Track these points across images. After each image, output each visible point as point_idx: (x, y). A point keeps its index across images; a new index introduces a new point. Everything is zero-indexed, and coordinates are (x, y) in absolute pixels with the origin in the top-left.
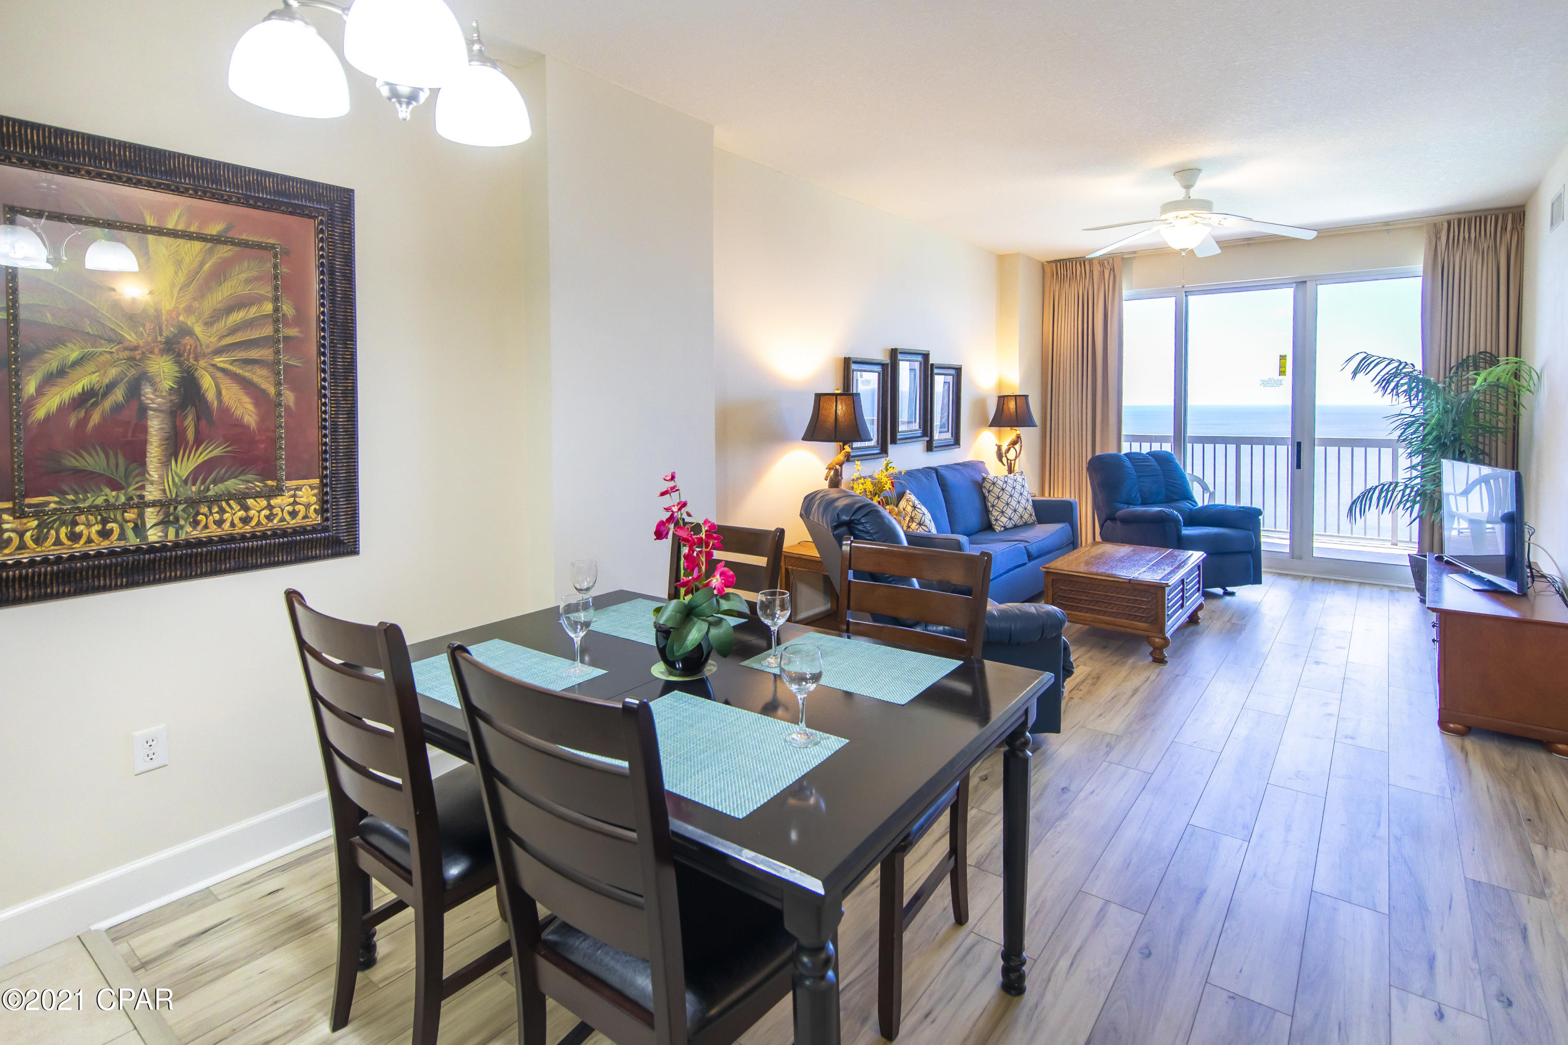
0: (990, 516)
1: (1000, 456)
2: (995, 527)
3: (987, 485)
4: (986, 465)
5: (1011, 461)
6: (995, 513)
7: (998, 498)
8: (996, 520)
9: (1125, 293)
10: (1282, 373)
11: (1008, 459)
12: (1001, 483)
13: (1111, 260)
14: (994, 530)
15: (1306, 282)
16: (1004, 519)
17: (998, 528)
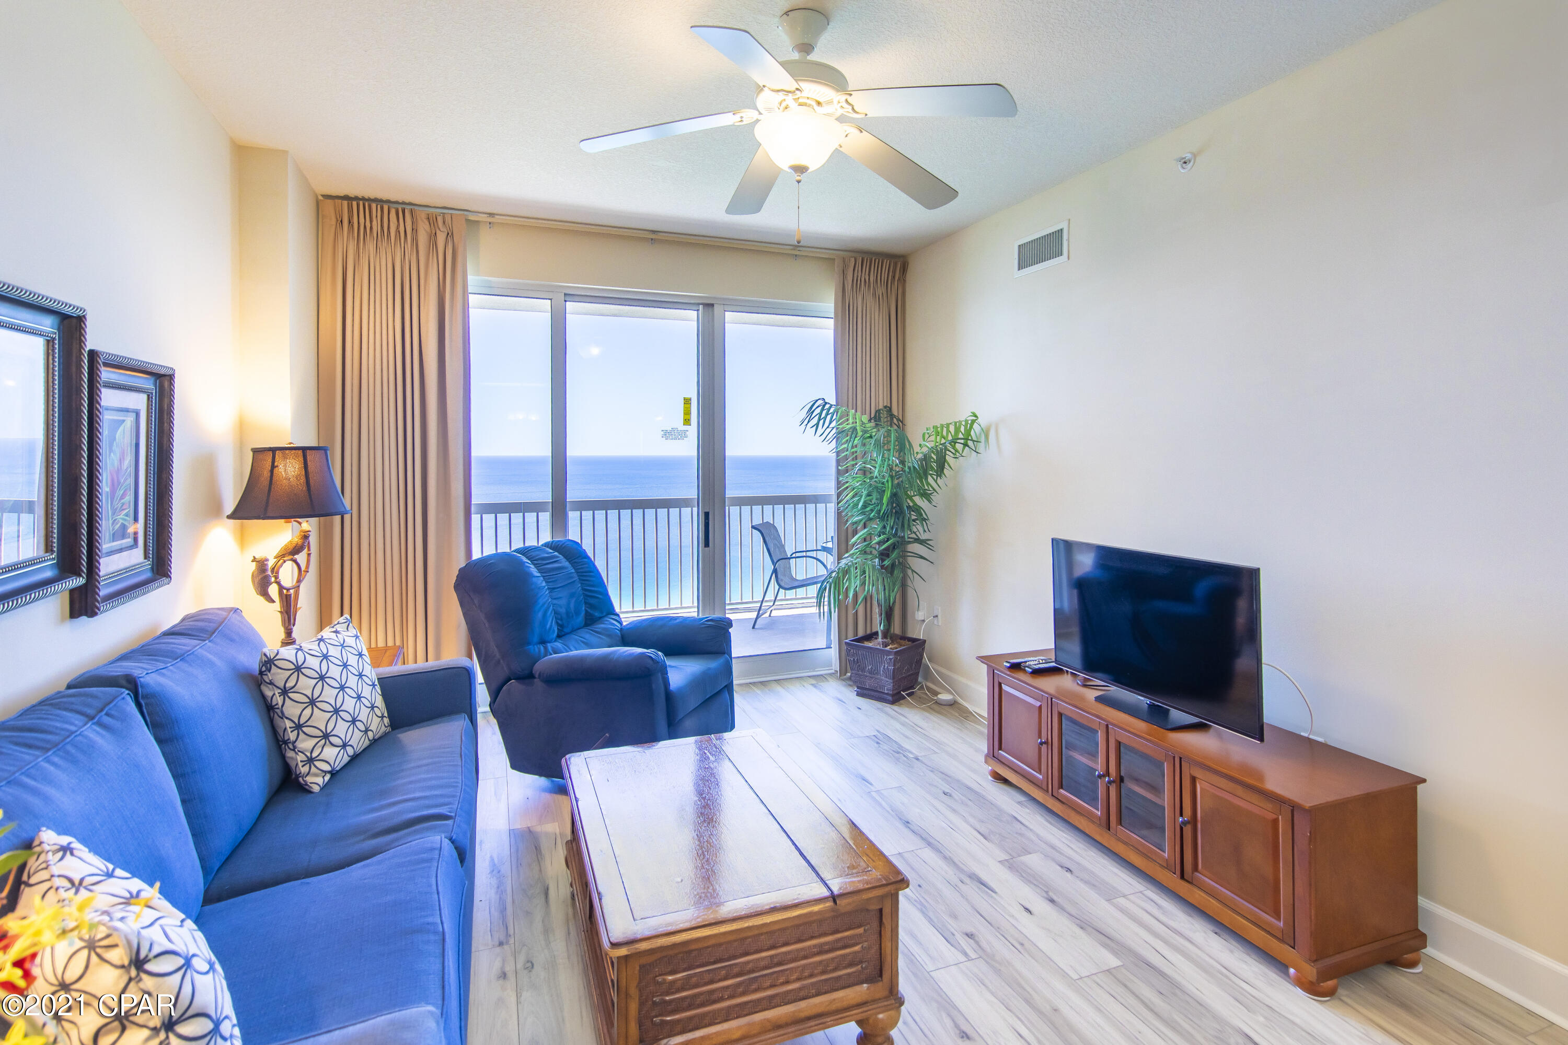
0: (290, 754)
1: (262, 586)
2: (309, 779)
3: (278, 676)
4: (244, 614)
5: (288, 590)
6: (305, 744)
7: (312, 702)
8: (310, 761)
9: (471, 283)
10: (687, 422)
11: (281, 588)
12: (313, 662)
13: (447, 219)
14: (304, 789)
15: (712, 305)
16: (330, 753)
17: (316, 781)
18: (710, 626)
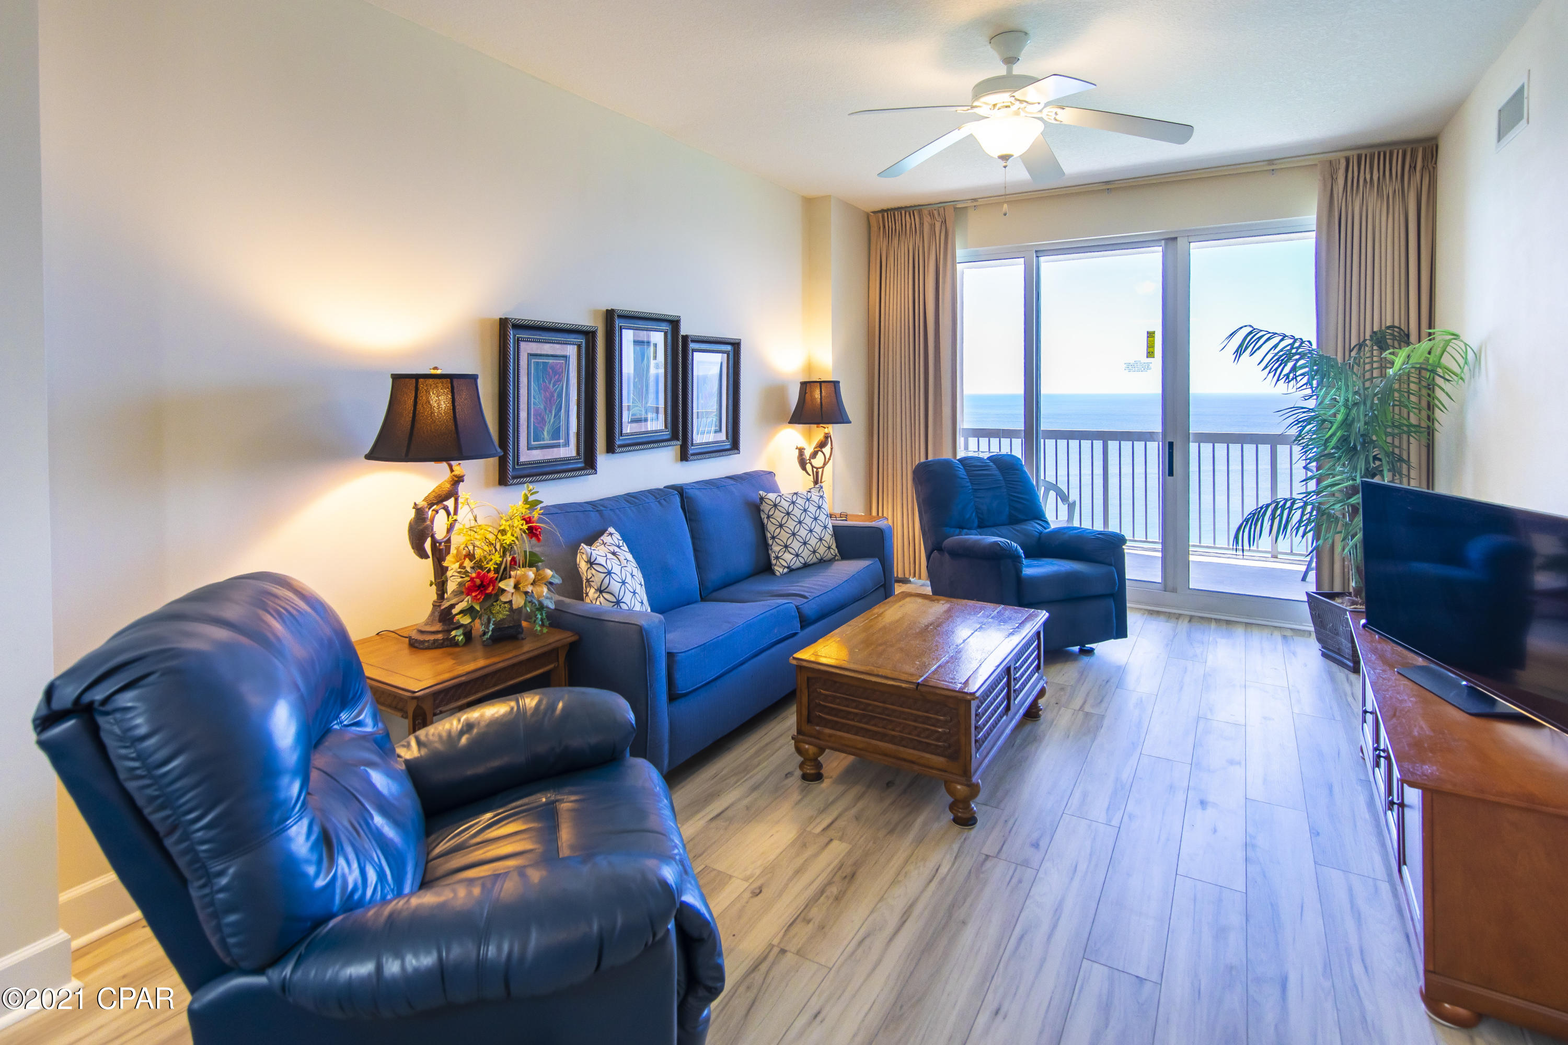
0: (770, 552)
1: (803, 463)
2: (776, 568)
3: (765, 507)
4: (777, 478)
5: (817, 468)
6: (776, 548)
7: (781, 526)
8: (777, 558)
9: (960, 253)
10: (1150, 354)
11: (813, 467)
12: (785, 504)
13: (942, 210)
14: (773, 572)
15: (1175, 239)
16: (788, 557)
17: (779, 570)
18: (1098, 539)
